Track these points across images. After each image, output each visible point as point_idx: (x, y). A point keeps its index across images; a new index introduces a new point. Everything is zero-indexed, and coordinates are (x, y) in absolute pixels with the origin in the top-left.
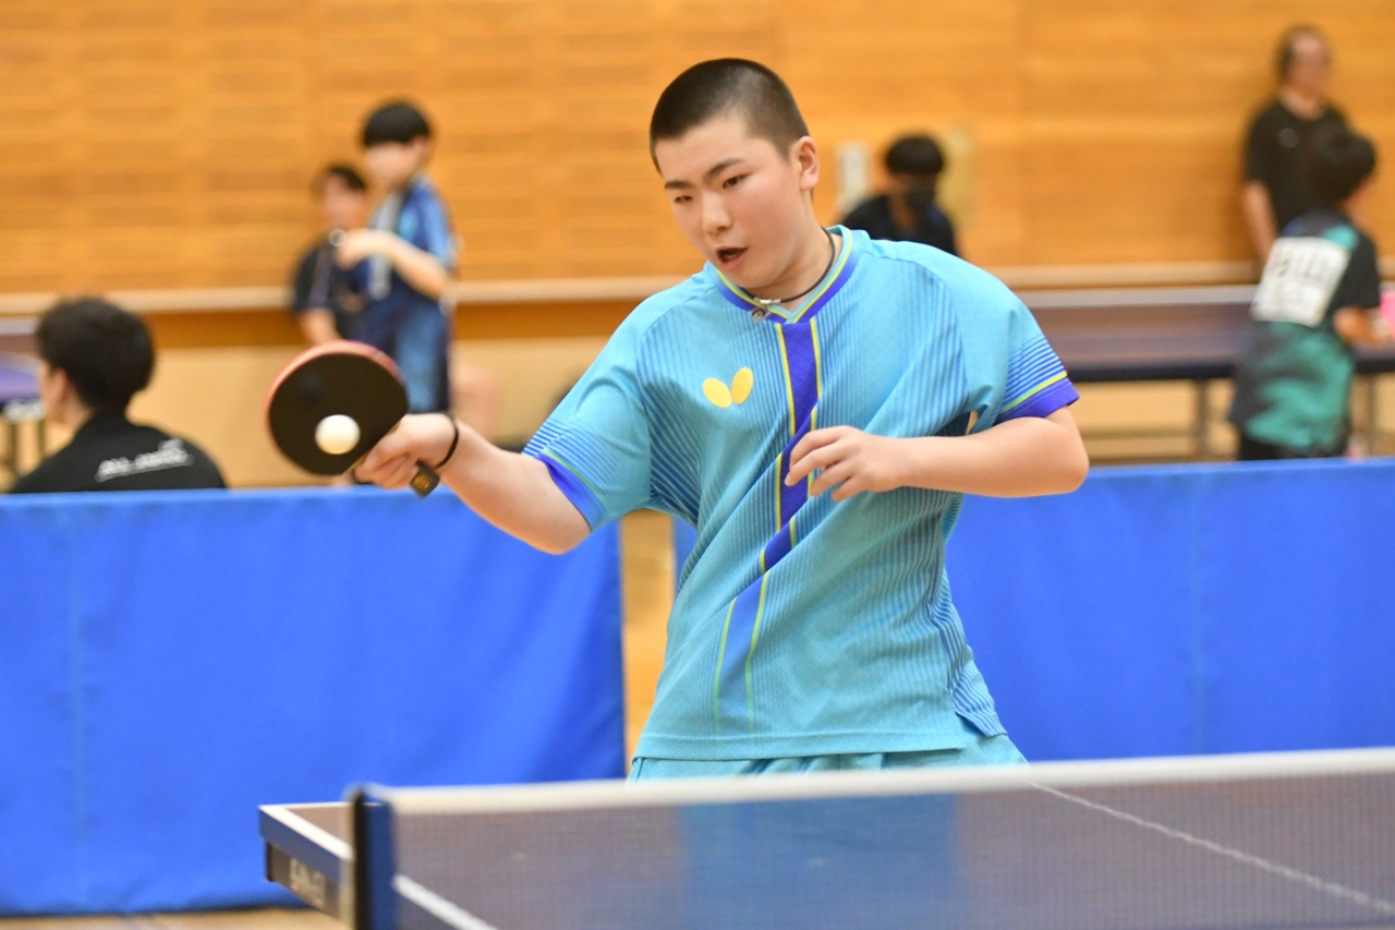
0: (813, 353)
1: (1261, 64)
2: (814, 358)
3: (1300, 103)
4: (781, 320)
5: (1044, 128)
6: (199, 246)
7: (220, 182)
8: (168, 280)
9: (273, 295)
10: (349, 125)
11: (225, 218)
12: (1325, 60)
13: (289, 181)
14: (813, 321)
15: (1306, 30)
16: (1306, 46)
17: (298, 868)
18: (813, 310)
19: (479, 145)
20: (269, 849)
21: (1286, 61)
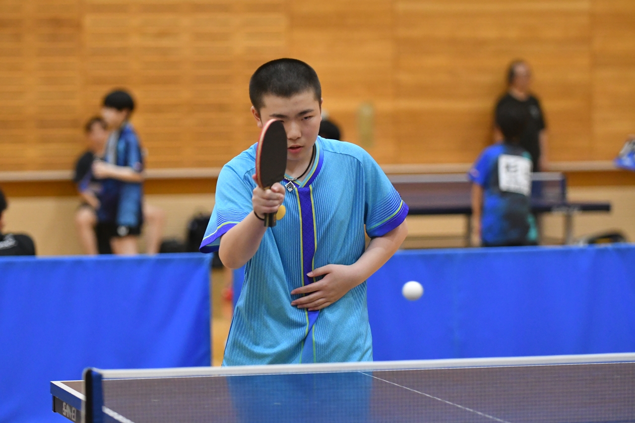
0: (311, 201)
1: (500, 77)
2: (311, 204)
3: (518, 94)
4: (297, 186)
5: (405, 104)
6: (32, 152)
7: (43, 124)
8: (20, 167)
9: (66, 174)
10: (98, 100)
11: (44, 140)
12: (528, 75)
13: (74, 124)
14: (311, 187)
15: (519, 62)
16: (520, 70)
17: (65, 406)
18: (310, 182)
19: (157, 109)
20: (54, 398)
21: (511, 76)
